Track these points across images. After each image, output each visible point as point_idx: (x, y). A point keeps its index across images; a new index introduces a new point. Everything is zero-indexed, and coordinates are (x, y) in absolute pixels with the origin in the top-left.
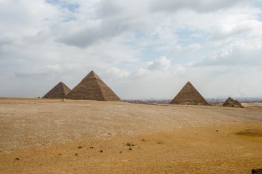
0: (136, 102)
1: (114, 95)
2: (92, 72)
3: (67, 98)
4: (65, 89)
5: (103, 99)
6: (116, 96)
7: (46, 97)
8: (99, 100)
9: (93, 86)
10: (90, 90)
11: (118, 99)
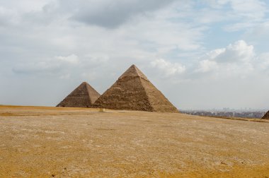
0: (199, 114)
1: (167, 103)
2: (133, 67)
3: (95, 106)
4: (90, 93)
5: (150, 109)
6: (170, 104)
7: (63, 104)
8: (143, 110)
9: (135, 90)
10: (130, 95)
11: (173, 109)
